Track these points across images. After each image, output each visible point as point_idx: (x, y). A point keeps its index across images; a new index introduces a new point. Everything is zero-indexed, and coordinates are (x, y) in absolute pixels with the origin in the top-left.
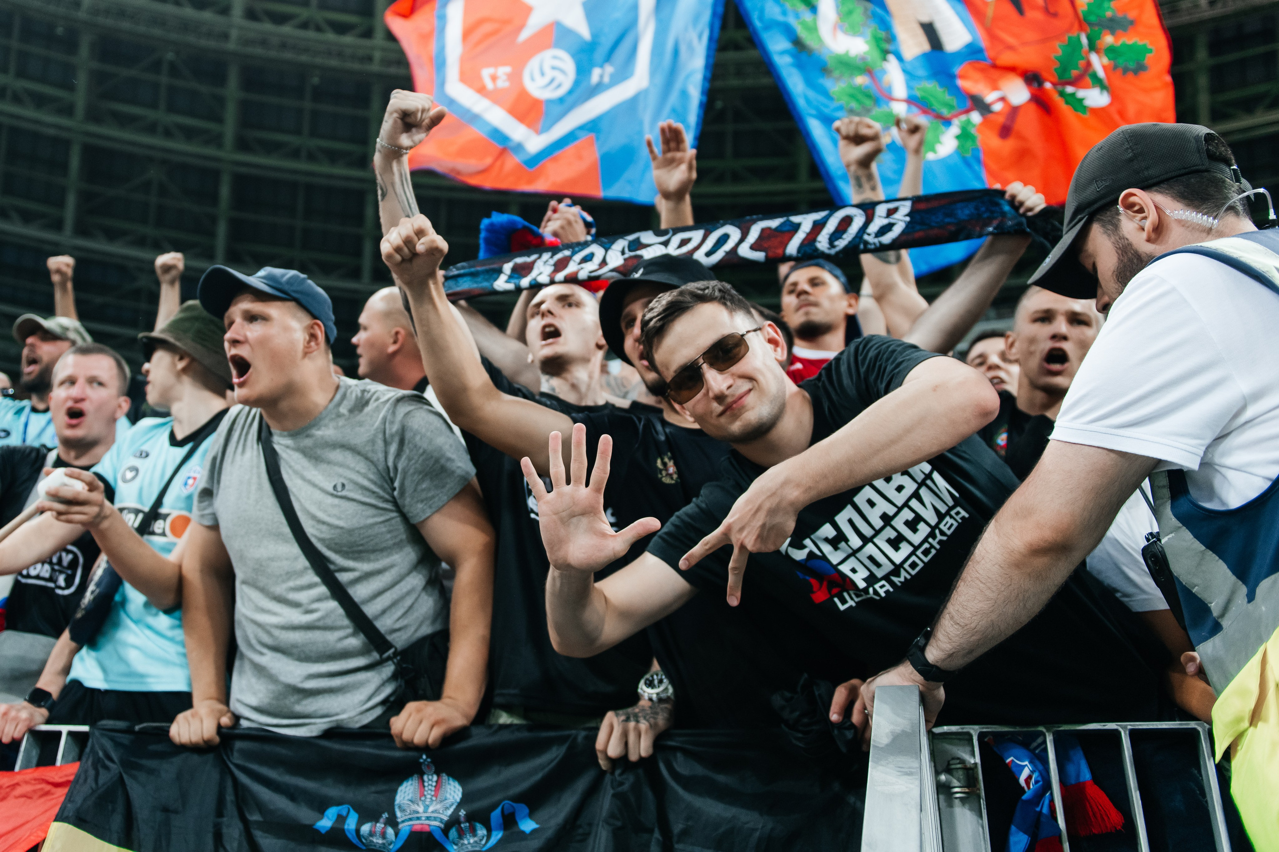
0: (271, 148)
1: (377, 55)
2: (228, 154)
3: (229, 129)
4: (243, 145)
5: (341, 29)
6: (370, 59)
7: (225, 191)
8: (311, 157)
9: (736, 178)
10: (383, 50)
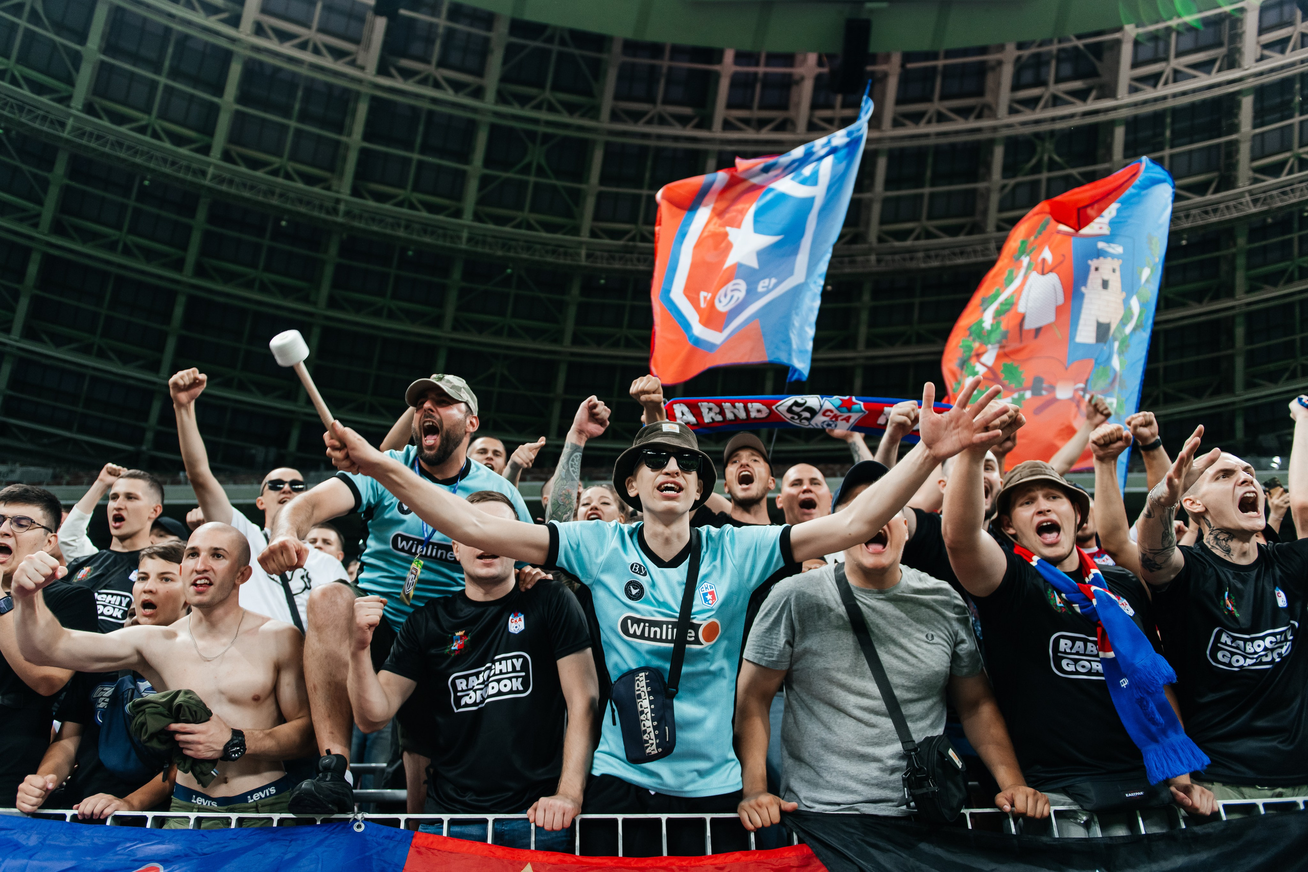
0: (88, 236)
1: (211, 171)
2: (42, 234)
3: (48, 212)
4: (58, 228)
5: (179, 140)
6: (204, 173)
7: (33, 269)
8: (127, 251)
9: (512, 333)
10: (217, 167)
